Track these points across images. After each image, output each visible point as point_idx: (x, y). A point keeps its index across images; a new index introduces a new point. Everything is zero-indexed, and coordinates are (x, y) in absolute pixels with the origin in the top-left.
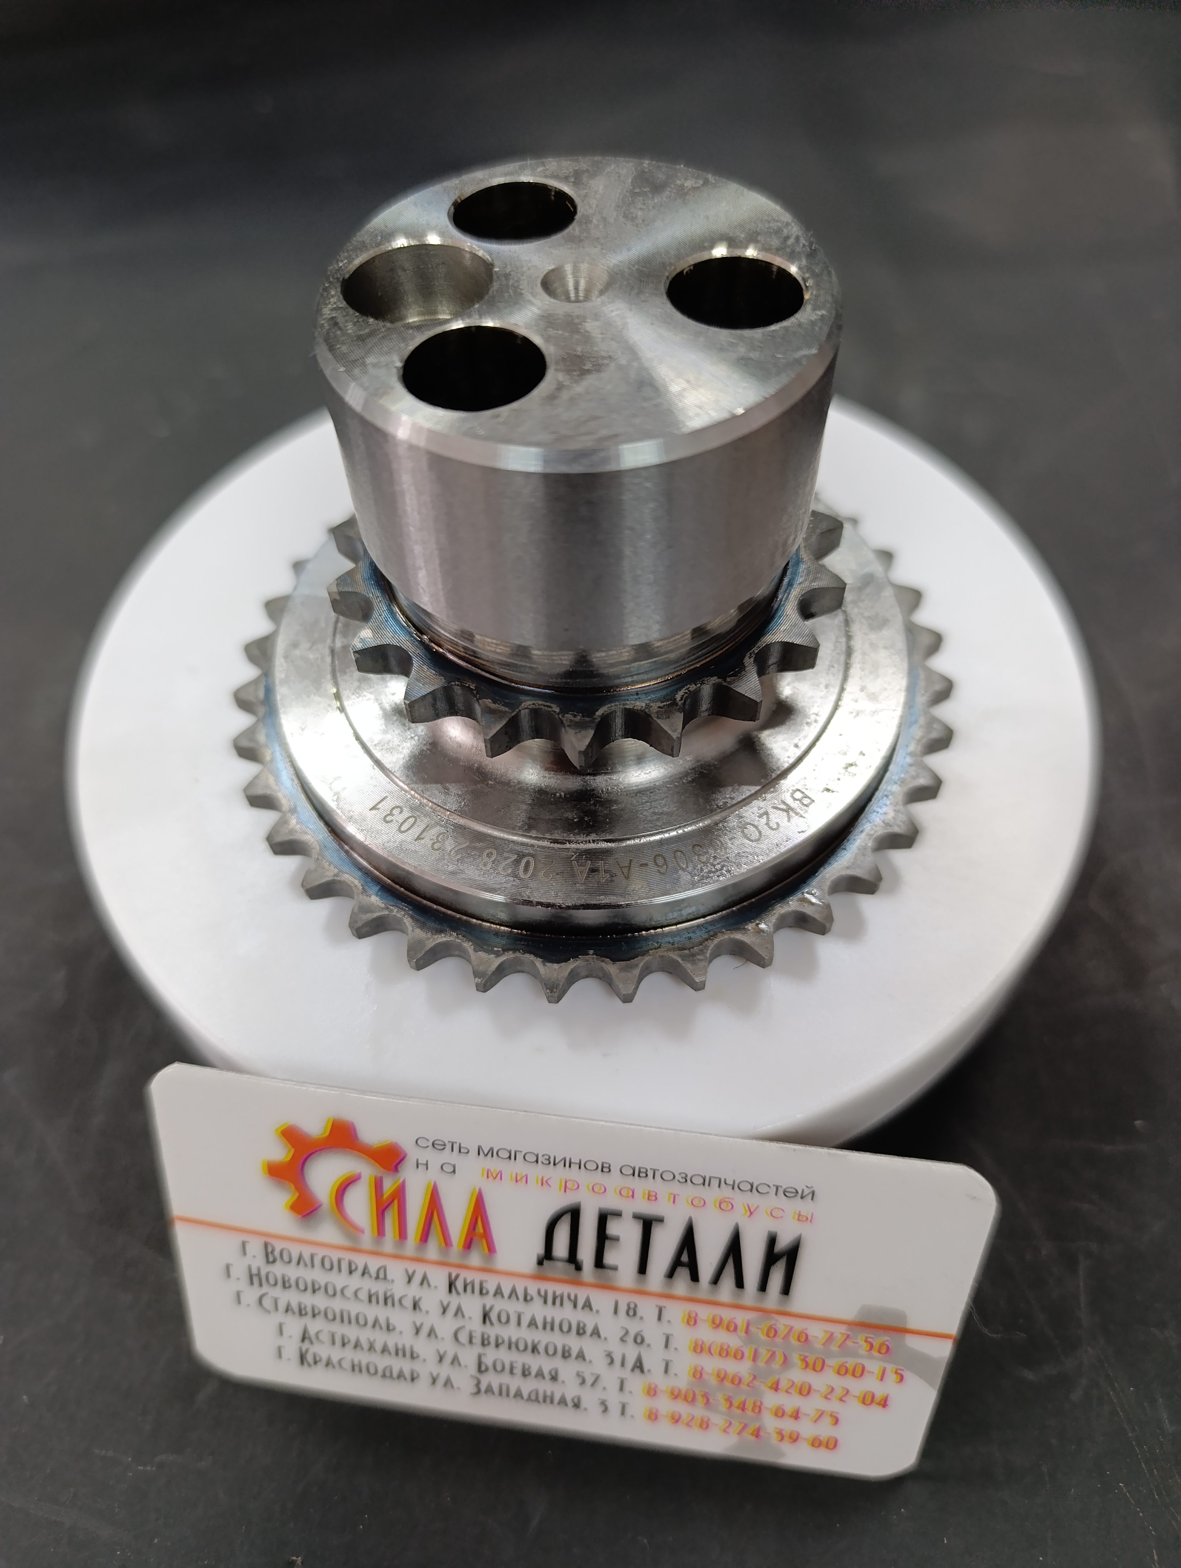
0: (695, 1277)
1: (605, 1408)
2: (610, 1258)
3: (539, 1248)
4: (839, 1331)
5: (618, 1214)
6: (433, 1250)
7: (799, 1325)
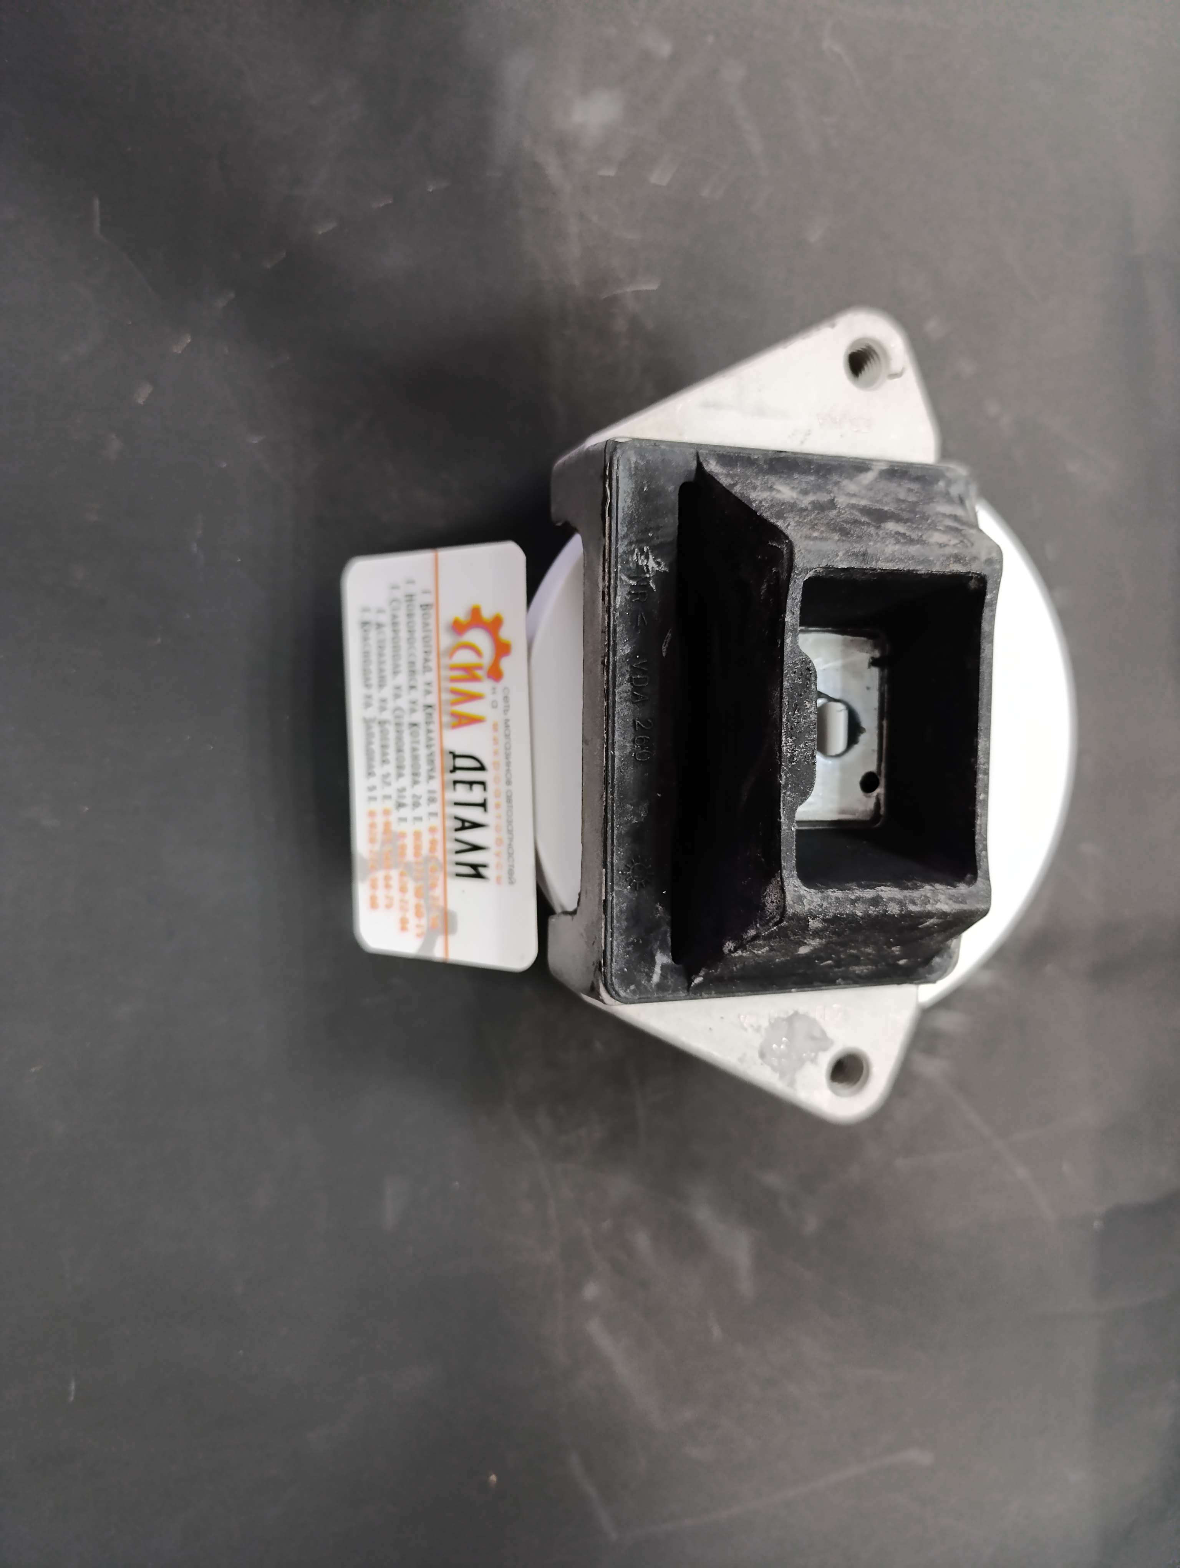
0: (457, 830)
1: (372, 788)
2: (458, 786)
3: (458, 752)
4: (441, 903)
5: (485, 789)
6: (446, 696)
7: (440, 883)
